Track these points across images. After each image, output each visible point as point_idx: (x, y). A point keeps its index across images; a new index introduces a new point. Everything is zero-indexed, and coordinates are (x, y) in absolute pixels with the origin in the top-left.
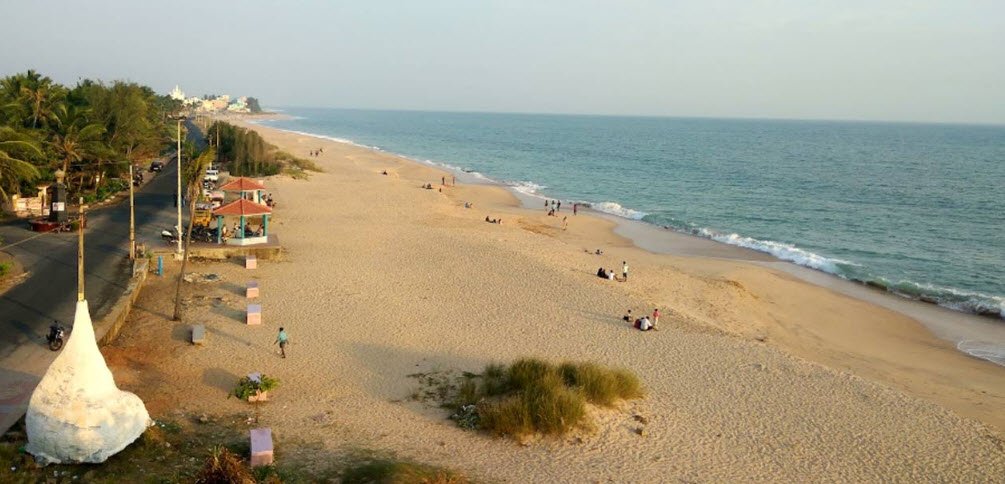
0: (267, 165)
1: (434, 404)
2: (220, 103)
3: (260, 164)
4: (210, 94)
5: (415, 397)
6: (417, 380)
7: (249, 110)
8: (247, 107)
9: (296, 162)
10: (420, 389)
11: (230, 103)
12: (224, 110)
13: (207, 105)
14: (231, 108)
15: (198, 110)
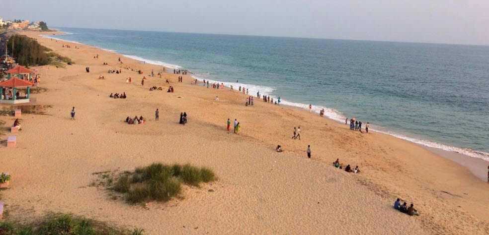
0: (41, 59)
1: (104, 188)
2: (23, 24)
3: (38, 59)
4: (18, 19)
5: (93, 184)
6: (97, 175)
7: (40, 29)
8: (39, 27)
9: (60, 58)
10: (97, 180)
11: (29, 25)
12: (26, 29)
13: (16, 25)
14: (29, 27)
15: (10, 28)
